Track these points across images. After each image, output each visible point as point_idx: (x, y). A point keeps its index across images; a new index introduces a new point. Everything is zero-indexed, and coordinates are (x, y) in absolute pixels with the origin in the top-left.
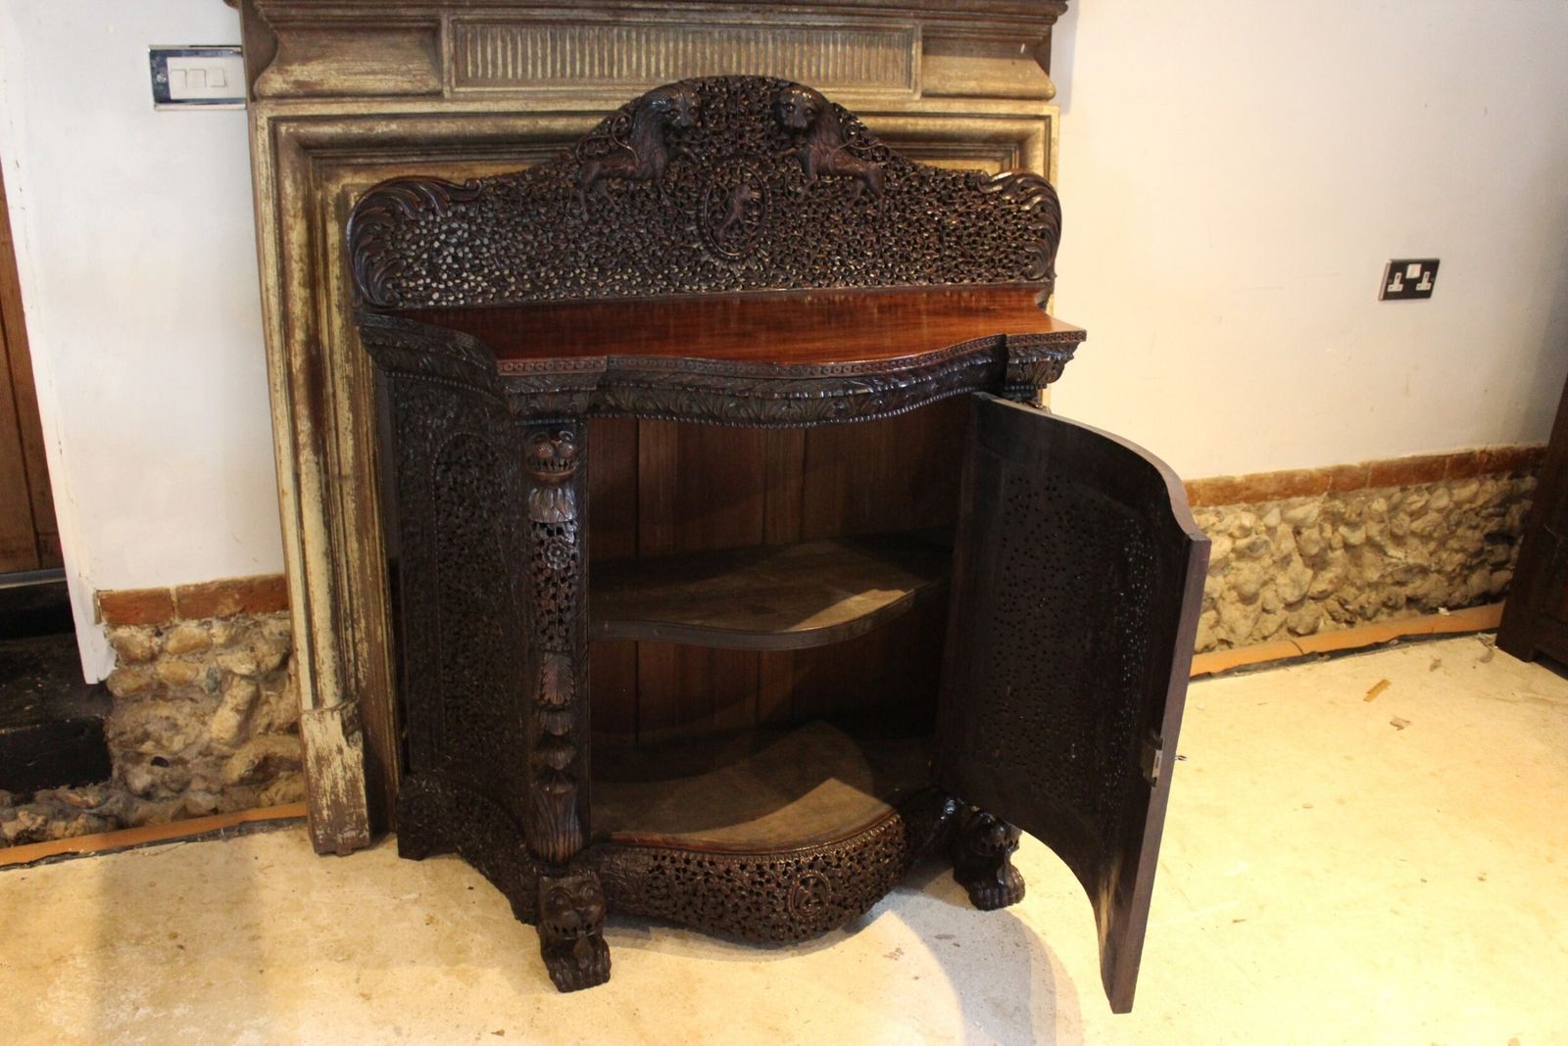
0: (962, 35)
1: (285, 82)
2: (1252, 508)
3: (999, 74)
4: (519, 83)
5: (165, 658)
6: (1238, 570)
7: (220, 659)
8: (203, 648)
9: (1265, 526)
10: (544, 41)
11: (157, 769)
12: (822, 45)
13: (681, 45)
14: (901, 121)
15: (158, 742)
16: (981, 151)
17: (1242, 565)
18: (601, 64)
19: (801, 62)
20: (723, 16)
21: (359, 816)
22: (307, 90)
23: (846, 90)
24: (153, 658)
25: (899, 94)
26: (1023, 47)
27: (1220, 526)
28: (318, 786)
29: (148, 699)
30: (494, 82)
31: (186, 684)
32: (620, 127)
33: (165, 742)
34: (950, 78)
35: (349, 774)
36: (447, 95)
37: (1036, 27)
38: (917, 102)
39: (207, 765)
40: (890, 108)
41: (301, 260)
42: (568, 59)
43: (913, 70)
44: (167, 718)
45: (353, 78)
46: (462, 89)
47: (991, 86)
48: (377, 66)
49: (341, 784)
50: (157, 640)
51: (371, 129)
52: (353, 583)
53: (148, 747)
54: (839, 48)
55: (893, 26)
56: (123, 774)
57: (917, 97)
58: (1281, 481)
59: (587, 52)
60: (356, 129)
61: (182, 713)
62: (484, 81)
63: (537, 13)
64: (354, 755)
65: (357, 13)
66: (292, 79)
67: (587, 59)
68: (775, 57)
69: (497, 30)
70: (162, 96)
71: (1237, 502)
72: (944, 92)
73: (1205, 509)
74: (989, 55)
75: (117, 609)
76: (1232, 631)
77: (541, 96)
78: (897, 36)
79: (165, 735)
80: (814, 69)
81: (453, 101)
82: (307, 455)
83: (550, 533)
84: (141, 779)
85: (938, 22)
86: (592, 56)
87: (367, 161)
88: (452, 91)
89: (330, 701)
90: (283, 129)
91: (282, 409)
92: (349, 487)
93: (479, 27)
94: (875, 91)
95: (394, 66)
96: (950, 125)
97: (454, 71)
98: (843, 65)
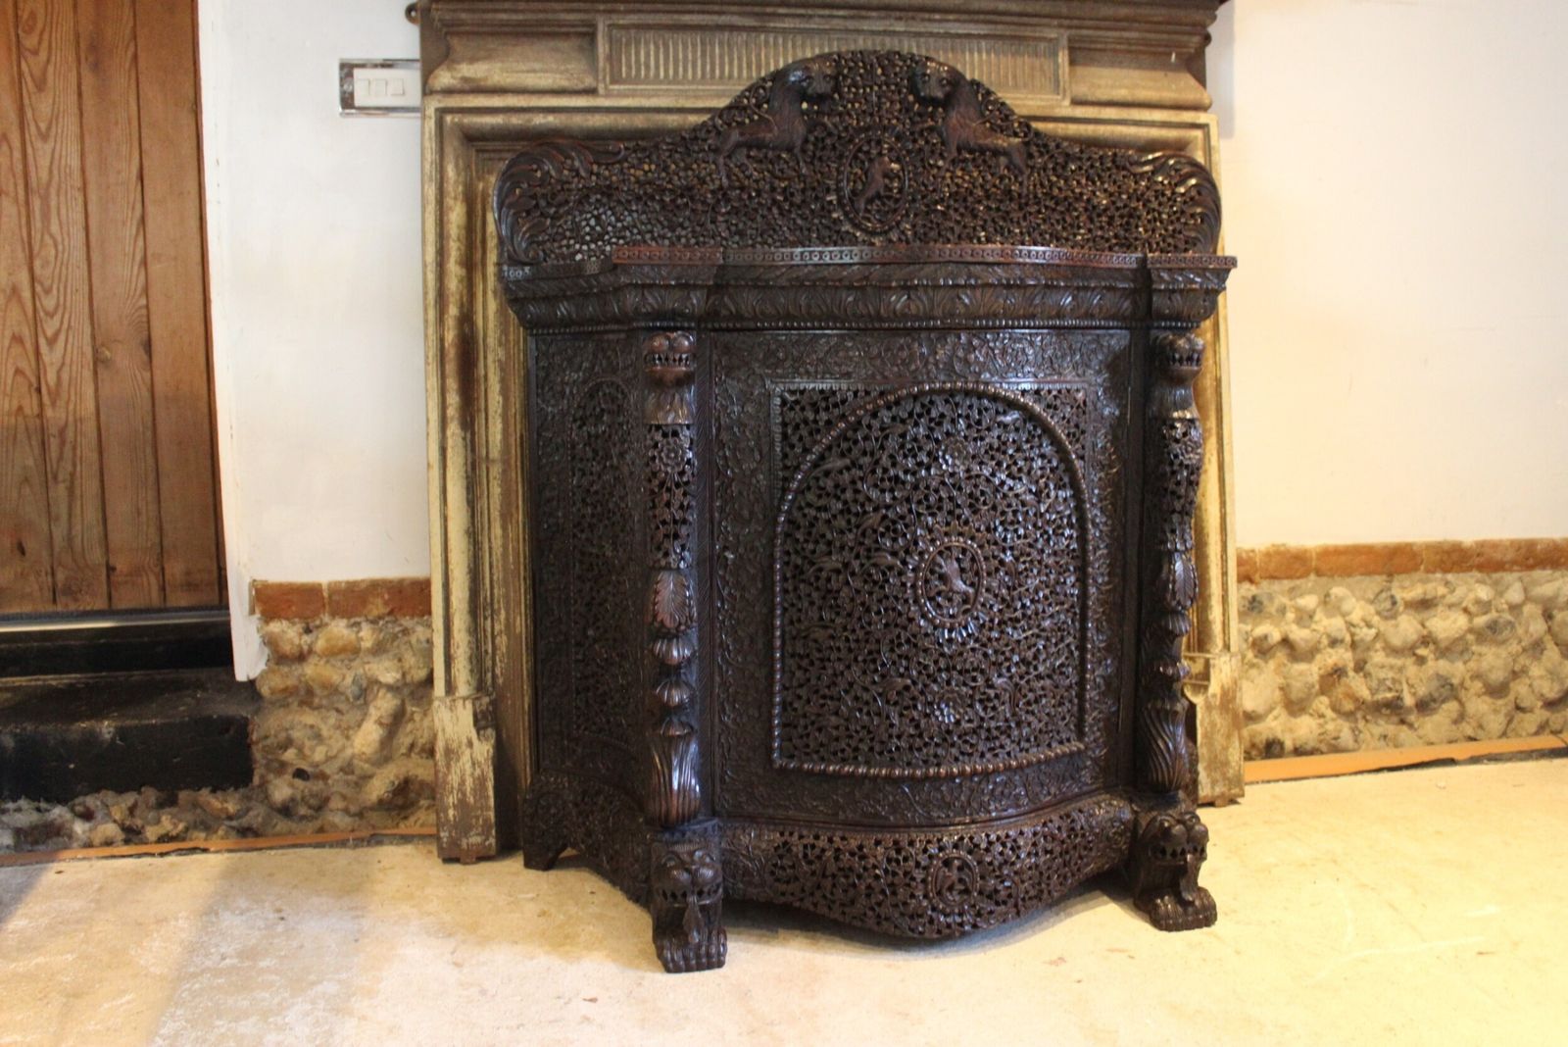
0: (1110, 46)
1: (453, 77)
2: (1488, 581)
3: (1151, 84)
4: (670, 82)
5: (313, 660)
6: (1480, 655)
7: (367, 667)
8: (352, 651)
9: (1507, 603)
10: (694, 46)
11: (298, 782)
12: (967, 54)
14: (1051, 125)
15: (300, 750)
17: (1484, 649)
18: (749, 67)
20: (867, 22)
21: (486, 821)
22: (474, 85)
24: (301, 657)
25: (1048, 100)
26: (1174, 56)
27: (1451, 599)
28: (445, 782)
29: (295, 706)
30: (647, 80)
31: (333, 690)
32: (758, 97)
33: (307, 751)
34: (1099, 87)
35: (478, 772)
36: (601, 91)
37: (1185, 38)
38: (1066, 107)
39: (347, 783)
40: (1038, 113)
41: (459, 239)
42: (717, 62)
43: (1061, 78)
44: (312, 727)
45: (515, 75)
46: (616, 87)
47: (1143, 94)
48: (537, 66)
49: (469, 782)
50: (307, 639)
51: (529, 121)
52: (495, 571)
53: (290, 755)
54: (984, 56)
55: (1037, 35)
56: (264, 784)
57: (1067, 102)
58: (1519, 548)
59: (735, 56)
60: (516, 120)
61: (327, 724)
62: (637, 80)
64: (484, 750)
65: (521, 17)
66: (460, 75)
67: (736, 62)
69: (650, 35)
70: (347, 101)
71: (1470, 569)
72: (1094, 99)
73: (1430, 576)
74: (1140, 67)
75: (272, 601)
76: (1481, 726)
77: (691, 93)
78: (1042, 46)
79: (308, 743)
81: (608, 95)
82: (454, 428)
83: (665, 435)
84: (282, 790)
85: (1085, 32)
88: (606, 88)
89: (463, 688)
91: (434, 382)
92: (496, 470)
93: (633, 32)
94: (1022, 96)
95: (554, 66)
96: (1102, 131)
97: (607, 70)
98: (989, 72)
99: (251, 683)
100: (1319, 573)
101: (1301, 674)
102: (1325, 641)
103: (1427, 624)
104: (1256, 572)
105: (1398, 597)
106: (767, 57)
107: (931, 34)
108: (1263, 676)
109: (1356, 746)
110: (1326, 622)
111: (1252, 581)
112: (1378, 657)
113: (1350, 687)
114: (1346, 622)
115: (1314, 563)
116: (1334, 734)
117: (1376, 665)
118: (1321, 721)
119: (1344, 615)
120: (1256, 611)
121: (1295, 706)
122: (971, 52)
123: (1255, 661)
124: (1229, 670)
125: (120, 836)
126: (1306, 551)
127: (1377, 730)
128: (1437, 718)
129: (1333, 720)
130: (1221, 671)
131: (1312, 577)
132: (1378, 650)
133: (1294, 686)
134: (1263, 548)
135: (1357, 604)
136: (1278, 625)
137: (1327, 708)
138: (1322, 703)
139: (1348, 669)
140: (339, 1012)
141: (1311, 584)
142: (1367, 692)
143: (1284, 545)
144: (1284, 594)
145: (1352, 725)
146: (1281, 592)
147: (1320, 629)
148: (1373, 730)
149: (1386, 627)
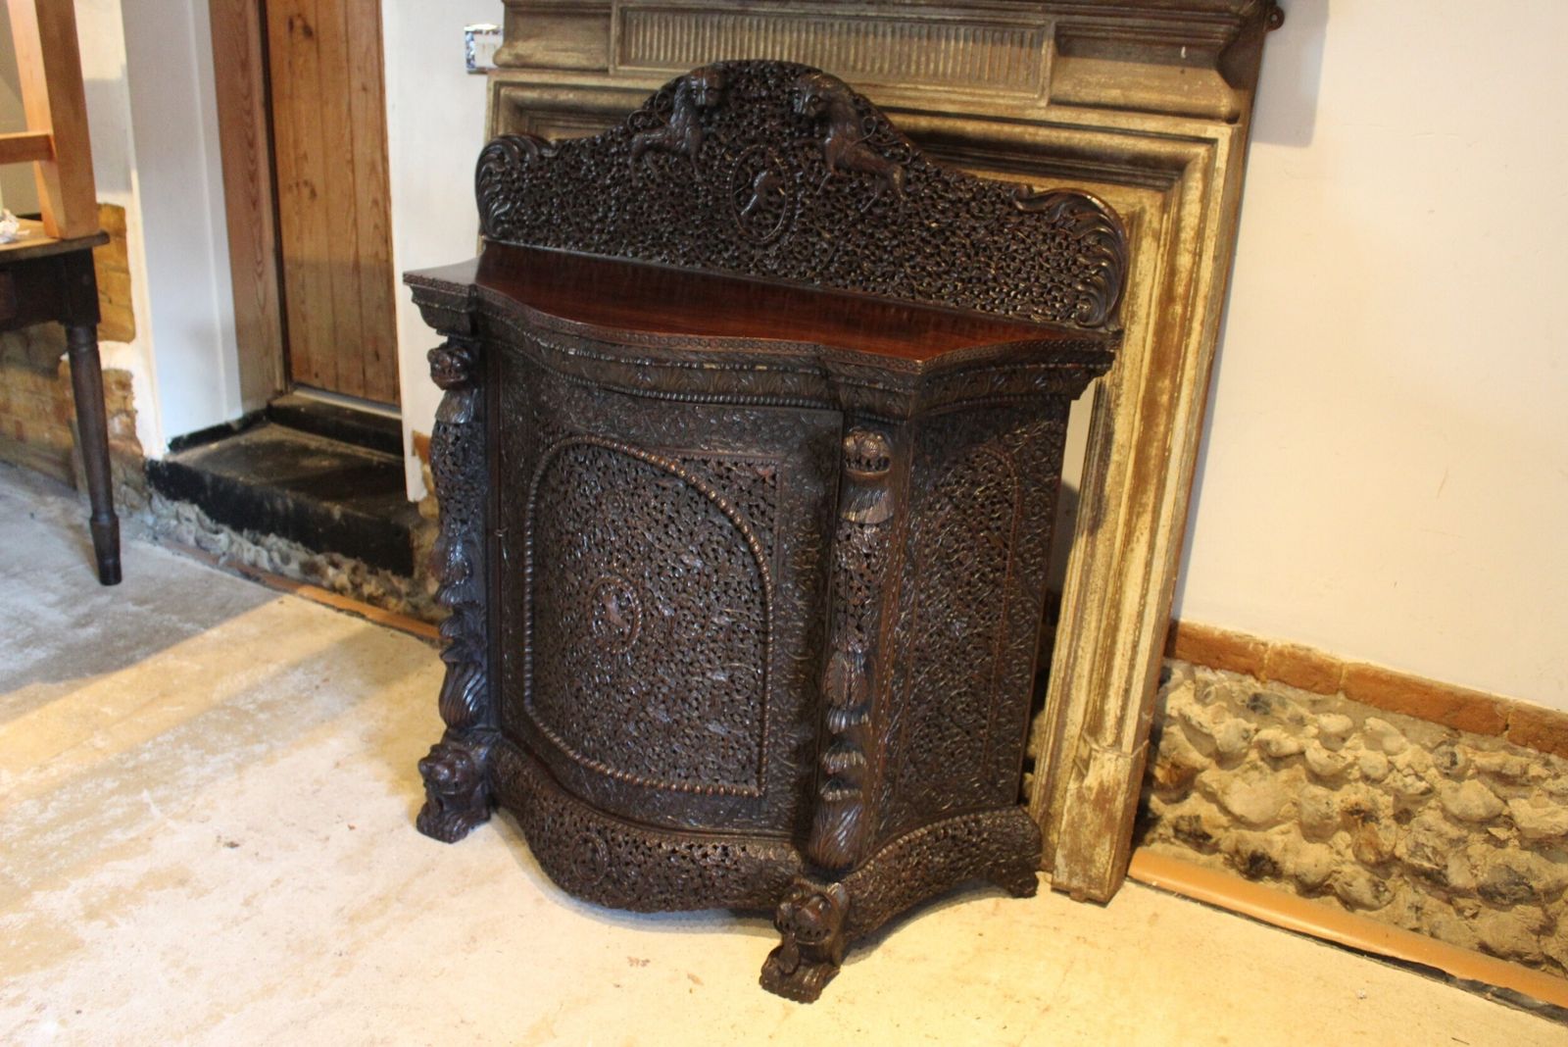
0: (1111, 35)
1: (510, 54)
3: (1157, 83)
4: (668, 65)
10: (690, 27)
12: (942, 40)
13: (804, 36)
14: (1018, 130)
16: (1134, 176)
18: (726, 50)
19: (919, 58)
23: (961, 90)
25: (1021, 98)
26: (1183, 50)
27: (1554, 786)
30: (648, 63)
32: (661, 104)
36: (611, 72)
37: (1208, 27)
38: (1040, 108)
40: (1005, 114)
42: (707, 45)
43: (1041, 72)
45: (553, 54)
46: (622, 68)
47: (1139, 97)
48: (570, 45)
51: (556, 96)
54: (961, 43)
55: (1020, 21)
57: (1043, 103)
59: (723, 40)
60: (547, 96)
62: (640, 62)
66: (514, 52)
67: (723, 46)
68: (892, 51)
69: (655, 17)
70: (470, 63)
72: (1077, 100)
73: (1519, 747)
74: (1151, 61)
75: (421, 447)
78: (1025, 32)
80: (932, 66)
81: (615, 77)
85: (1077, 18)
86: (726, 44)
87: (566, 124)
88: (615, 69)
90: (503, 91)
93: (642, 14)
94: (993, 93)
95: (582, 45)
96: (1079, 139)
97: (618, 51)
98: (964, 63)
99: (416, 505)
100: (1349, 696)
101: (1314, 798)
102: (1355, 773)
103: (1510, 803)
104: (1262, 668)
105: (1461, 758)
106: (750, 40)
108: (1263, 784)
109: (1376, 903)
110: (1363, 752)
111: (1257, 679)
112: (1430, 816)
113: (1376, 836)
114: (1390, 762)
115: (1342, 682)
116: (1348, 879)
117: (1421, 824)
118: (1338, 858)
119: (1388, 753)
120: (1259, 712)
121: (1316, 831)
122: (948, 39)
123: (1260, 763)
124: (1113, 768)
125: (349, 586)
126: (1332, 665)
127: (1413, 897)
128: (1504, 916)
129: (1353, 863)
130: (1103, 767)
131: (1341, 696)
132: (1430, 808)
133: (1309, 808)
134: (1279, 645)
135: (1408, 745)
136: (1294, 734)
137: (1348, 847)
138: (1342, 839)
139: (1381, 814)
140: (240, 767)
141: (1339, 704)
142: (1405, 850)
143: (1309, 650)
144: (1301, 703)
145: (1376, 879)
146: (1296, 701)
147: (1350, 759)
148: (1407, 894)
149: (1444, 786)
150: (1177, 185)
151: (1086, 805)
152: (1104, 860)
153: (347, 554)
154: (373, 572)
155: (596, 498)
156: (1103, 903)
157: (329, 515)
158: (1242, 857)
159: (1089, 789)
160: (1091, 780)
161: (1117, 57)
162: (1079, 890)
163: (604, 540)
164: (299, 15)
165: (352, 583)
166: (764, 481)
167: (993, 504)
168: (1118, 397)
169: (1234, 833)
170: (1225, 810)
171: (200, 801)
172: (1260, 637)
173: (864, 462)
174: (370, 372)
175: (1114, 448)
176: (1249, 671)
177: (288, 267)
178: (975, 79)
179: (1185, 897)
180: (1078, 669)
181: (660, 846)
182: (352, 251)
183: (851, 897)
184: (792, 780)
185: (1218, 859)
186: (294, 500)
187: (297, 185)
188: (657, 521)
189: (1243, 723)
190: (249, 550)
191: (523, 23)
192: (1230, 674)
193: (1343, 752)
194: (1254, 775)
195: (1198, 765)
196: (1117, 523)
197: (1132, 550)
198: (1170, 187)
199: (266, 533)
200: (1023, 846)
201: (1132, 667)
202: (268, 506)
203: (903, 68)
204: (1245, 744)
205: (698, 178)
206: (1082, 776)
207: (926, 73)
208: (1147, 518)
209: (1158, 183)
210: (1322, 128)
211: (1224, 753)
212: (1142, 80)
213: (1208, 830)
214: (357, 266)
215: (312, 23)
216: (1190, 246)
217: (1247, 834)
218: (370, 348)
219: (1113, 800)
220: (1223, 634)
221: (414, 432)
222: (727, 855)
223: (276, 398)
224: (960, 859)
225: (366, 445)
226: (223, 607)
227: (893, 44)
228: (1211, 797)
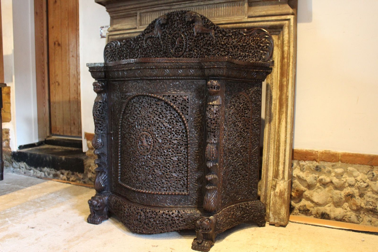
3: (274, 9)
11: (92, 174)
14: (241, 24)
15: (92, 167)
19: (214, 13)
20: (194, 3)
23: (226, 18)
25: (241, 17)
29: (93, 159)
30: (147, 25)
32: (151, 26)
36: (137, 28)
40: (237, 21)
43: (245, 11)
45: (123, 26)
46: (140, 27)
47: (270, 12)
48: (127, 24)
51: (123, 36)
53: (90, 168)
57: (246, 18)
60: (121, 36)
62: (145, 25)
63: (155, 9)
66: (113, 28)
68: (208, 12)
69: (148, 14)
72: (255, 15)
74: (272, 4)
75: (88, 137)
78: (241, 3)
81: (139, 29)
84: (90, 175)
88: (138, 27)
93: (145, 14)
94: (234, 17)
95: (130, 23)
96: (256, 24)
97: (139, 23)
98: (226, 12)
99: (85, 153)
100: (342, 162)
101: (336, 194)
102: (347, 184)
104: (318, 158)
105: (375, 174)
107: (211, 4)
108: (322, 192)
109: (358, 222)
110: (348, 178)
111: (317, 161)
112: (369, 194)
113: (355, 201)
114: (355, 180)
115: (340, 158)
116: (349, 216)
117: (367, 196)
118: (345, 211)
119: (355, 177)
120: (318, 171)
121: (338, 204)
122: (221, 7)
123: (320, 187)
124: (283, 185)
125: (66, 179)
126: (336, 154)
127: (368, 219)
129: (350, 211)
130: (280, 185)
131: (340, 162)
132: (369, 191)
133: (335, 197)
134: (321, 151)
135: (360, 174)
136: (328, 176)
137: (348, 207)
138: (346, 205)
139: (356, 195)
140: (35, 213)
141: (340, 165)
142: (364, 205)
143: (329, 151)
144: (329, 167)
145: (357, 215)
146: (328, 166)
147: (345, 180)
148: (367, 218)
149: (371, 183)
150: (281, 32)
151: (277, 197)
152: (283, 213)
153: (66, 169)
154: (73, 174)
155: (139, 111)
156: (284, 226)
157: (61, 159)
158: (319, 215)
159: (277, 192)
160: (277, 190)
161: (263, 5)
162: (277, 223)
163: (142, 122)
164: (57, 41)
165: (67, 178)
166: (185, 101)
167: (245, 109)
168: (272, 87)
169: (316, 208)
170: (312, 202)
171: (23, 220)
172: (316, 150)
173: (213, 87)
174: (72, 129)
175: (273, 100)
176: (315, 160)
177: (51, 104)
178: (229, 15)
179: (306, 224)
180: (270, 161)
181: (160, 212)
182: (68, 97)
183: (217, 220)
184: (197, 189)
185: (312, 217)
186: (52, 157)
187: (55, 83)
188: (156, 114)
189: (314, 175)
190: (39, 173)
191: (115, 21)
192: (309, 161)
193: (342, 179)
194: (319, 190)
195: (303, 190)
196: (276, 120)
197: (281, 124)
198: (280, 33)
199: (44, 167)
200: (261, 210)
201: (285, 156)
202: (45, 159)
203: (211, 15)
204: (315, 181)
205: (161, 43)
206: (274, 189)
207: (217, 16)
208: (284, 115)
209: (276, 33)
210: (314, 17)
211: (310, 185)
212: (270, 9)
213: (309, 208)
214: (69, 101)
215: (60, 43)
216: (287, 45)
217: (320, 208)
218: (72, 122)
219: (284, 194)
220: (306, 150)
221: (85, 132)
222: (179, 213)
223: (47, 138)
224: (244, 214)
225: (71, 147)
226: (32, 183)
227: (208, 11)
228: (308, 199)
